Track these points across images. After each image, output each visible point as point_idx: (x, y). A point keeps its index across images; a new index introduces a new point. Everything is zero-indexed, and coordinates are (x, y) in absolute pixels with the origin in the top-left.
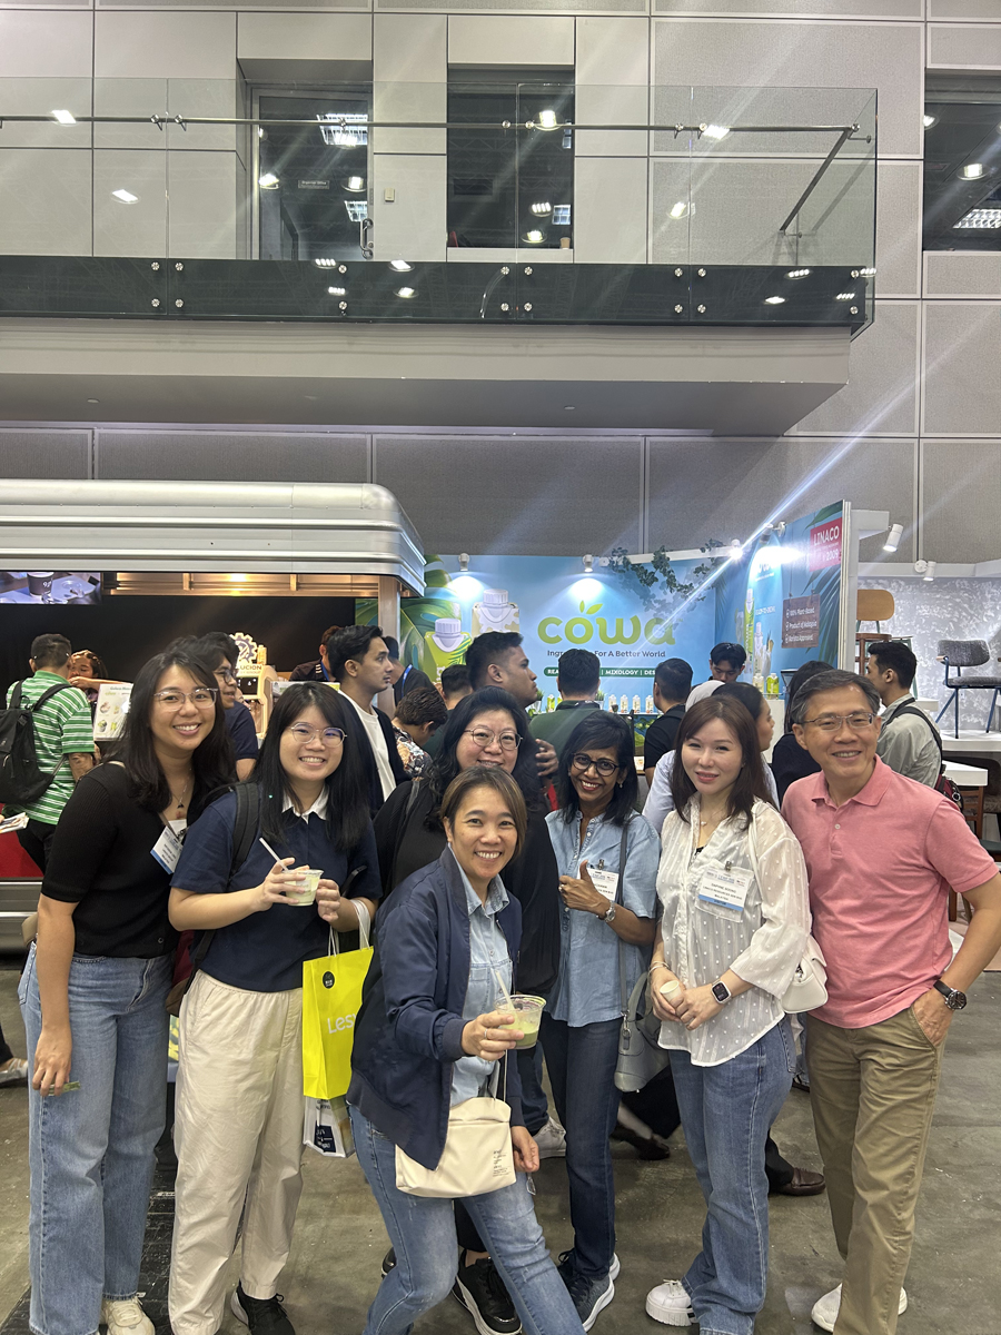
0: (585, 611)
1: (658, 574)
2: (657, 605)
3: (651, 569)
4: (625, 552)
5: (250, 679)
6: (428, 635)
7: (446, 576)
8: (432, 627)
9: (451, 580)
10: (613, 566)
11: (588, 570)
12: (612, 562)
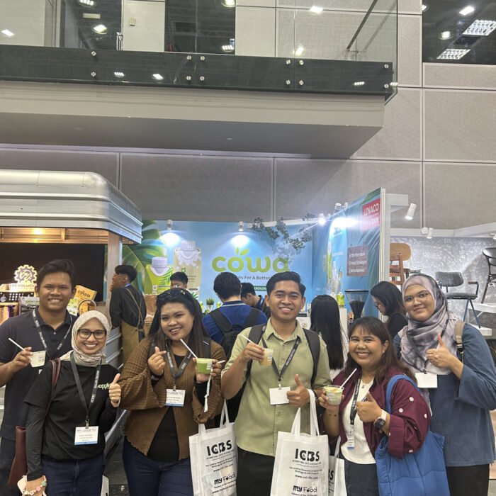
0: (239, 253)
1: (279, 233)
2: (280, 251)
3: (276, 230)
4: (261, 220)
6: (148, 267)
7: (159, 232)
8: (150, 262)
9: (162, 235)
10: (254, 228)
11: (241, 230)
12: (254, 226)
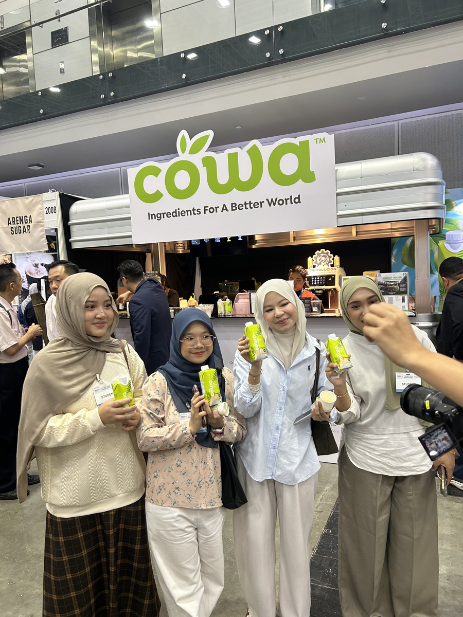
5: (330, 276)
6: (441, 243)
7: (453, 203)
8: (444, 238)
9: (456, 205)
